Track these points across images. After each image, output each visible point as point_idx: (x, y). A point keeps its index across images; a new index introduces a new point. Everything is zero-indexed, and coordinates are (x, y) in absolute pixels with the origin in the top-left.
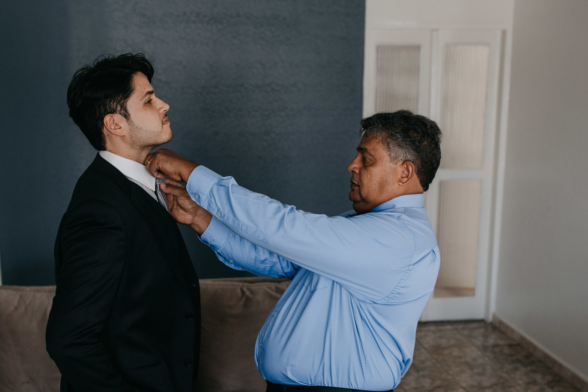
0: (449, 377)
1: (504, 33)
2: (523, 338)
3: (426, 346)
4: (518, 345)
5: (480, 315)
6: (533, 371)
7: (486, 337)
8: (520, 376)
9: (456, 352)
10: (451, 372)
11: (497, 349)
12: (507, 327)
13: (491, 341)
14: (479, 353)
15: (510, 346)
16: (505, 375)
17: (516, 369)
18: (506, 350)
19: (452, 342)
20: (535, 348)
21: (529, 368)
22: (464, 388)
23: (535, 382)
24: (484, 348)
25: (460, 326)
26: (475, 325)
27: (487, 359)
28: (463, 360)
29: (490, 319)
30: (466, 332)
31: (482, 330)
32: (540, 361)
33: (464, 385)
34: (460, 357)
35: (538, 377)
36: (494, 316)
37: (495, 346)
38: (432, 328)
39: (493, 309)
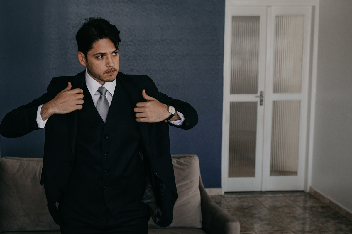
0: (284, 225)
1: (314, 8)
2: (331, 202)
3: (267, 206)
4: (328, 206)
5: (302, 188)
6: (339, 223)
7: (305, 201)
8: (331, 226)
9: (286, 210)
10: (284, 222)
11: (314, 209)
12: (320, 195)
13: (309, 204)
14: (302, 211)
15: (323, 207)
16: (320, 225)
17: (328, 221)
18: (320, 210)
19: (284, 204)
20: (340, 208)
21: (336, 221)
22: (294, 232)
23: (341, 230)
24: (305, 208)
25: (288, 195)
26: (298, 194)
27: (307, 215)
28: (291, 215)
29: (308, 190)
30: (292, 198)
31: (303, 197)
32: (344, 217)
33: (294, 230)
34: (290, 213)
35: (343, 227)
36: (311, 188)
37: (312, 207)
38: (270, 195)
39: (310, 184)
